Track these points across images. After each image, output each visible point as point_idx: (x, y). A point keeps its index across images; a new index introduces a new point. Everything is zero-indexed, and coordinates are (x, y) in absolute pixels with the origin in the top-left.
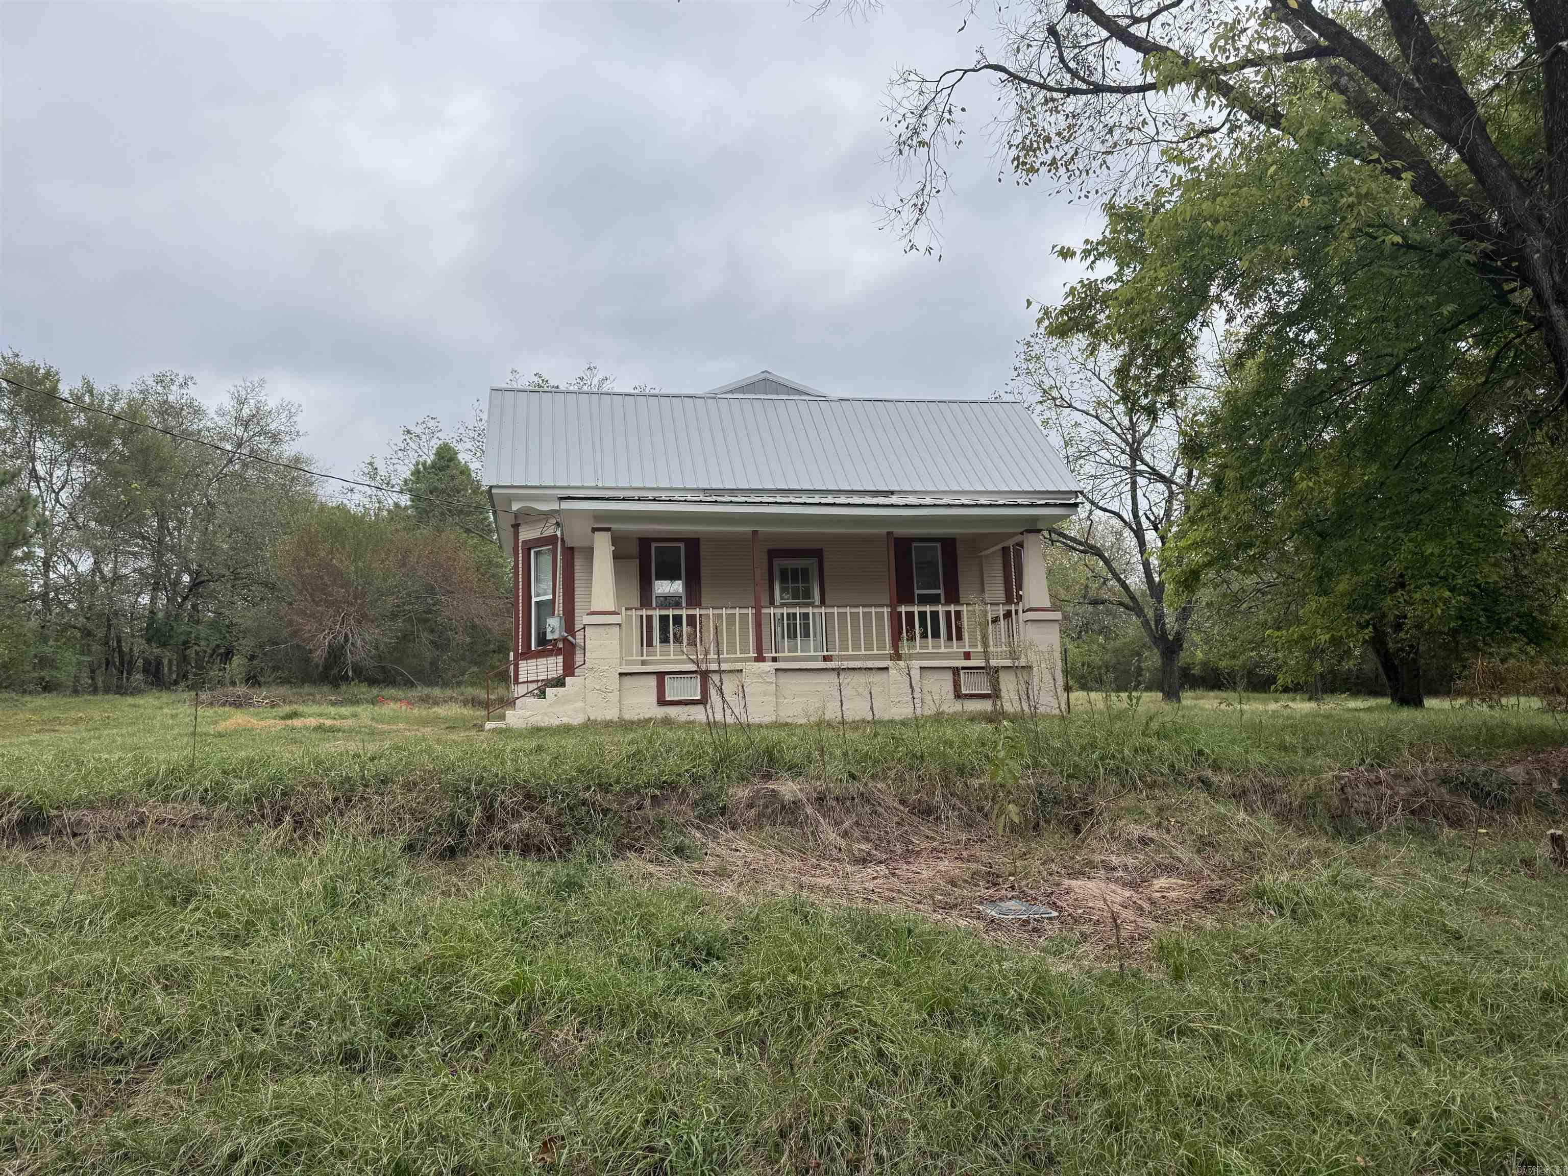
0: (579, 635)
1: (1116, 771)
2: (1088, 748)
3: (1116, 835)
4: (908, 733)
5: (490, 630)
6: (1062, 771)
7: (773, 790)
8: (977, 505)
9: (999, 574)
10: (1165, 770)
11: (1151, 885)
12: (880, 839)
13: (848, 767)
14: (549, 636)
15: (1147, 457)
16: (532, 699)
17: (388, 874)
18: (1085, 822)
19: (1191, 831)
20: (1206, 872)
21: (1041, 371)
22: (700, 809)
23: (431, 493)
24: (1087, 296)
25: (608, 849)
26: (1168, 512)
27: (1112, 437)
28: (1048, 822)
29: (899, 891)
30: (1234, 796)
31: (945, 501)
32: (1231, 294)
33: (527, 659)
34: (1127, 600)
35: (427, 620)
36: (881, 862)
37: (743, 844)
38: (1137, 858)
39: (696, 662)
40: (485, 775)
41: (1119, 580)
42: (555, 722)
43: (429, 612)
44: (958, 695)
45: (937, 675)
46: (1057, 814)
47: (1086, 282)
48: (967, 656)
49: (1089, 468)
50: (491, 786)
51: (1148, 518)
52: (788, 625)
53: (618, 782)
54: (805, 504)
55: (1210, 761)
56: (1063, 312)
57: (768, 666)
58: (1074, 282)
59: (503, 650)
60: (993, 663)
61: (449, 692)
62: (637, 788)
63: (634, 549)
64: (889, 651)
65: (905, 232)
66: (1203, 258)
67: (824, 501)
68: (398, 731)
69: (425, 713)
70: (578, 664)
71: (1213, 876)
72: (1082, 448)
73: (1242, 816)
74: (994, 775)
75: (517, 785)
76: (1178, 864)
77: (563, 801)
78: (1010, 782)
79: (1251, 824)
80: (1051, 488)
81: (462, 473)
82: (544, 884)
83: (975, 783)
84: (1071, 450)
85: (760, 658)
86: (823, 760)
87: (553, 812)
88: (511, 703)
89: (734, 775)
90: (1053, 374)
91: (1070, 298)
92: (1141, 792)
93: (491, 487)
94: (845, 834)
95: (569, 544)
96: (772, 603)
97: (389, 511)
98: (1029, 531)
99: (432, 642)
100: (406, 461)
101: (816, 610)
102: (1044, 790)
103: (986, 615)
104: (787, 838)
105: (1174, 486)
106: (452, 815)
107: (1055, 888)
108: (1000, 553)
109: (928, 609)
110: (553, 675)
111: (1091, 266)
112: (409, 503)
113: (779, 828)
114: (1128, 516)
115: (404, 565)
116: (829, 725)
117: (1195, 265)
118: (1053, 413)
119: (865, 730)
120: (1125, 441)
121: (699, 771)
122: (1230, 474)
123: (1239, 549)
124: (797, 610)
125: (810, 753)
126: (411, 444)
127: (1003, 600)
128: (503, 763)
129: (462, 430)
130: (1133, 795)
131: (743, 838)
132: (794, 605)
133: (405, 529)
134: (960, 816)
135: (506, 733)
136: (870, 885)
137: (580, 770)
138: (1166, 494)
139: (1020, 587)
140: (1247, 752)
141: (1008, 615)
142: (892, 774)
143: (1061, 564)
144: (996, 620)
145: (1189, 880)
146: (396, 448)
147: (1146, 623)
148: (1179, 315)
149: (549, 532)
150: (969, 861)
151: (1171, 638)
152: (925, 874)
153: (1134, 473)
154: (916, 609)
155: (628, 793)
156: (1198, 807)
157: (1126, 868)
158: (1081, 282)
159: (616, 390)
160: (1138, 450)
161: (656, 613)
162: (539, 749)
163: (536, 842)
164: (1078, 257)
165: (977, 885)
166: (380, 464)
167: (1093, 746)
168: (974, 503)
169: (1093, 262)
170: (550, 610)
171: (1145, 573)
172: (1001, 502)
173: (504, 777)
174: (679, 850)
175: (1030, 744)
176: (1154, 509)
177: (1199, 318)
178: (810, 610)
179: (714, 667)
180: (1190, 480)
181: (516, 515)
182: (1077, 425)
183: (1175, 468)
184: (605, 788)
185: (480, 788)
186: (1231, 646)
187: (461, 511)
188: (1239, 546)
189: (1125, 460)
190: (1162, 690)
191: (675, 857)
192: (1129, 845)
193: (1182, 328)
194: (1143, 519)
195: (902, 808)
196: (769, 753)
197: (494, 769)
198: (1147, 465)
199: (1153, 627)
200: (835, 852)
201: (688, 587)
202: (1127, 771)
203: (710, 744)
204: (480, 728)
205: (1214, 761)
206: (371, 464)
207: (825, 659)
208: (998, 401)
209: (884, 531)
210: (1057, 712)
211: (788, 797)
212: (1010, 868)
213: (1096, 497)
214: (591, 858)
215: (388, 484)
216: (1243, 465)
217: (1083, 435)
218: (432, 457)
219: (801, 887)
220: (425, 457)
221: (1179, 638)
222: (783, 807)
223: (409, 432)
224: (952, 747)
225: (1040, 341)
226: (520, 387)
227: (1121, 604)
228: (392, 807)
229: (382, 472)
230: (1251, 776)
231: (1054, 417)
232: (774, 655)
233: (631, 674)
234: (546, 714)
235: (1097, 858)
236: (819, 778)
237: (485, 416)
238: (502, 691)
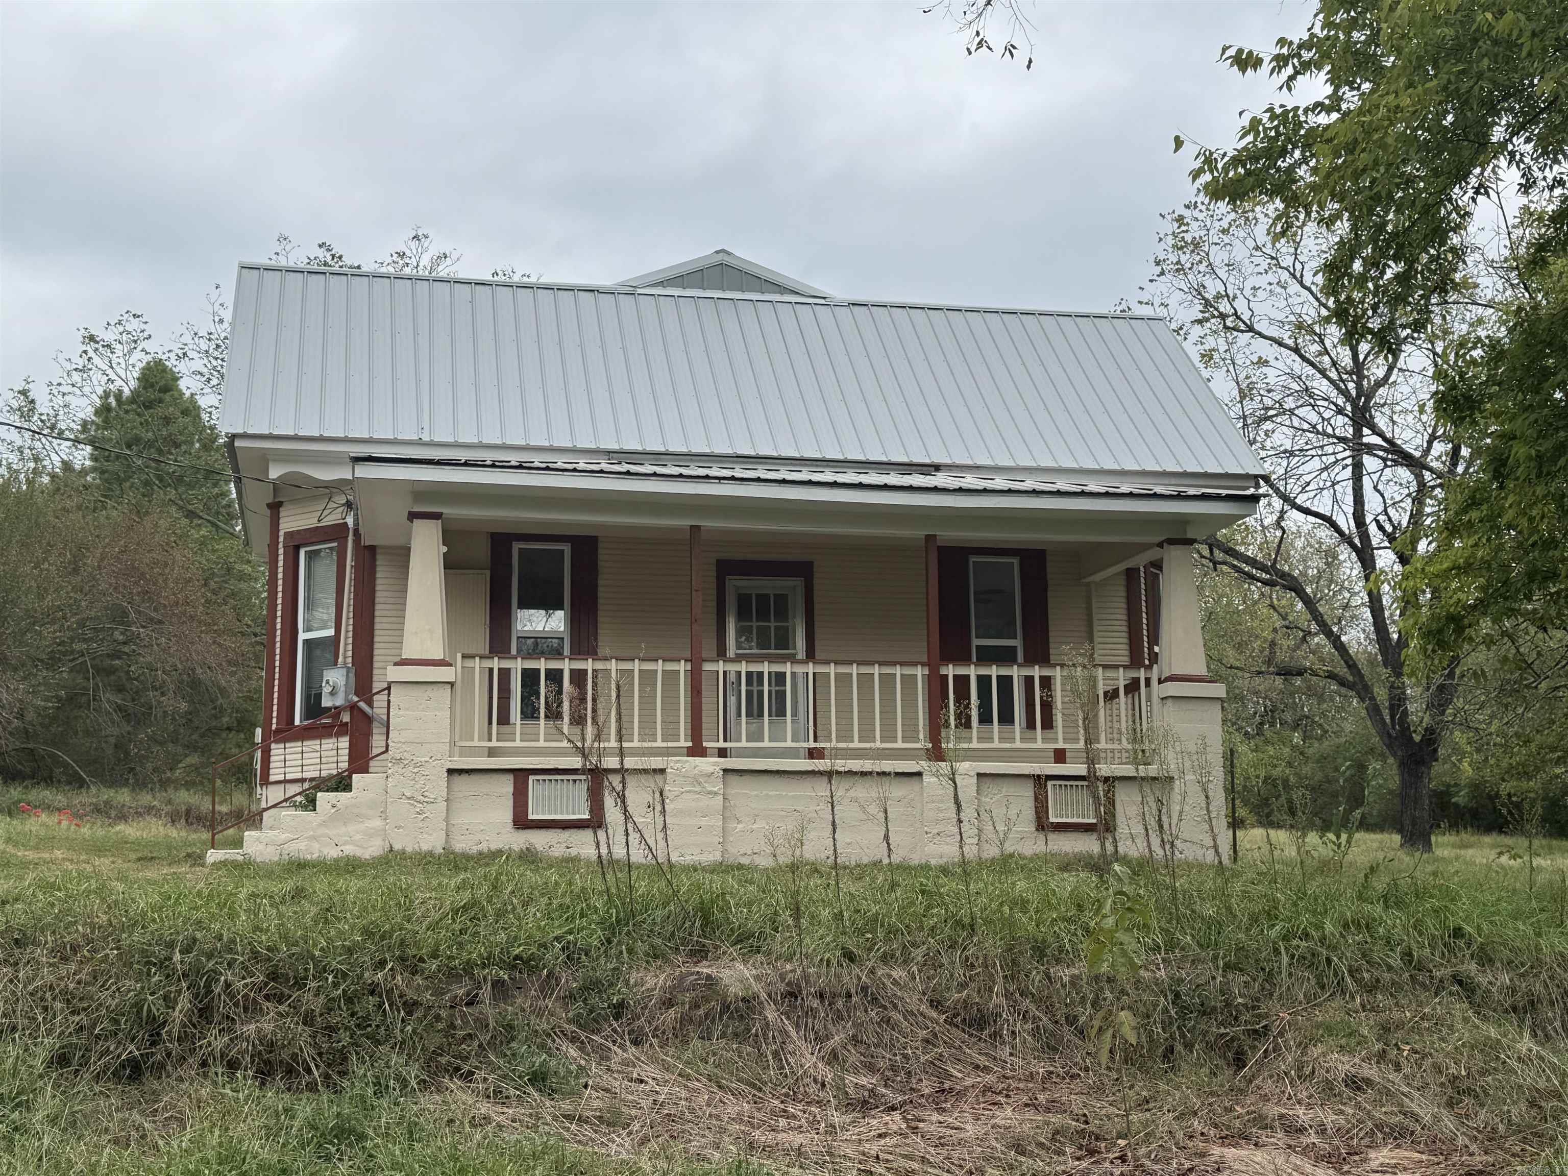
0: (380, 701)
1: (1309, 961)
2: (1263, 919)
3: (1308, 1070)
4: (948, 885)
5: (223, 691)
6: (1215, 958)
7: (709, 977)
8: (1083, 494)
9: (1119, 615)
10: (1396, 961)
11: (1364, 1161)
12: (893, 1068)
13: (842, 939)
14: (326, 702)
15: (1381, 421)
16: (292, 812)
17: (19, 1105)
18: (1254, 1048)
19: (1438, 1069)
20: (1461, 1140)
21: (1202, 268)
22: (578, 1007)
23: (129, 447)
24: (1278, 134)
25: (413, 1072)
26: (1416, 517)
27: (1321, 386)
28: (1189, 1046)
29: (923, 1160)
30: (1515, 1009)
31: (1029, 485)
32: (1528, 140)
33: (285, 740)
34: (1342, 670)
35: (111, 671)
36: (893, 1108)
37: (650, 1071)
38: (1342, 1112)
39: (582, 752)
40: (199, 935)
41: (1329, 634)
42: (333, 853)
43: (117, 655)
44: (1042, 825)
45: (1007, 789)
46: (1205, 1033)
47: (1278, 111)
48: (1060, 756)
49: (1282, 438)
50: (210, 956)
51: (1381, 528)
52: (749, 694)
53: (434, 955)
54: (784, 481)
55: (1474, 947)
56: (1236, 161)
57: (709, 764)
58: (1258, 110)
59: (245, 725)
60: (1104, 769)
61: (146, 798)
62: (469, 967)
63: (482, 551)
64: (923, 743)
65: (970, 17)
66: (1480, 76)
67: (816, 477)
68: (52, 862)
69: (100, 833)
70: (375, 751)
71: (1473, 1148)
72: (1268, 402)
73: (1526, 1044)
74: (1095, 960)
75: (255, 955)
76: (1412, 1125)
77: (336, 985)
78: (1123, 973)
79: (1542, 1058)
80: (1213, 468)
81: (185, 412)
82: (294, 1131)
83: (1064, 973)
84: (1250, 406)
85: (697, 750)
86: (797, 926)
87: (317, 1004)
88: (254, 820)
89: (641, 948)
90: (1222, 273)
91: (1250, 138)
92: (1353, 998)
93: (233, 437)
94: (833, 1058)
95: (367, 541)
96: (721, 653)
97: (53, 476)
98: (1172, 542)
99: (119, 708)
100: (87, 390)
101: (800, 669)
102: (1183, 989)
103: (1094, 686)
104: (730, 1061)
105: (1427, 475)
106: (138, 1005)
107: (1197, 1161)
108: (1122, 581)
109: (994, 671)
110: (330, 770)
111: (1289, 83)
112: (88, 463)
113: (718, 1044)
114: (1346, 523)
115: (76, 571)
116: (815, 870)
117: (1464, 88)
118: (1221, 341)
119: (873, 880)
120: (1345, 393)
121: (580, 939)
122: (1520, 451)
123: (1531, 580)
124: (765, 668)
125: (776, 913)
126: (96, 360)
127: (1126, 660)
128: (233, 916)
129: (187, 338)
130: (1338, 1002)
131: (653, 1059)
132: (759, 659)
133: (79, 508)
134: (1035, 1033)
135: (244, 868)
136: (873, 1148)
137: (367, 933)
138: (1413, 488)
139: (1154, 639)
140: (1539, 935)
141: (1133, 687)
142: (918, 954)
143: (1229, 604)
144: (1111, 696)
145: (1432, 1152)
146: (69, 366)
147: (1374, 710)
148: (1436, 173)
149: (332, 519)
150: (1048, 1110)
151: (1417, 738)
152: (971, 1130)
153: (1359, 448)
154: (972, 672)
155: (453, 975)
156: (1451, 1027)
157: (1322, 1131)
158: (1270, 110)
159: (463, 275)
160: (1366, 408)
161: (517, 666)
162: (298, 894)
163: (285, 1056)
164: (1266, 67)
165: (1062, 1153)
166: (39, 394)
167: (1272, 916)
168: (1078, 489)
169: (1292, 78)
170: (329, 656)
171: (1375, 624)
172: (1125, 489)
173: (234, 942)
174: (538, 1078)
175: (1161, 909)
176: (1392, 512)
177: (1473, 181)
178: (787, 668)
179: (612, 762)
180: (1455, 464)
181: (276, 487)
182: (1262, 362)
183: (1430, 443)
184: (411, 965)
185: (190, 958)
186: (1521, 754)
187: (180, 479)
188: (1531, 575)
189: (1342, 426)
190: (1400, 831)
191: (531, 1090)
192: (1328, 1090)
193: (1442, 195)
194: (1373, 529)
195: (934, 1015)
196: (704, 912)
197: (216, 926)
198: (1381, 435)
199: (1388, 719)
200: (813, 1089)
201: (574, 622)
202: (1329, 961)
203: (600, 894)
204: (197, 859)
205: (1482, 947)
206: (24, 393)
207: (813, 754)
208: (1125, 316)
209: (922, 533)
210: (1210, 857)
211: (735, 990)
212: (1119, 1124)
213: (1293, 488)
214: (381, 1089)
215: (53, 428)
216: (1541, 435)
217: (1272, 380)
218: (133, 384)
219: (751, 1146)
220: (119, 382)
221: (1431, 738)
222: (726, 1007)
223: (92, 339)
224: (1025, 910)
225: (1201, 216)
226: (291, 264)
227: (1331, 676)
228: (30, 988)
229: (43, 407)
230: (1544, 975)
231: (1223, 348)
232: (721, 744)
233: (469, 772)
234: (314, 838)
235: (1273, 1110)
236: (789, 959)
237: (227, 315)
238: (239, 799)
